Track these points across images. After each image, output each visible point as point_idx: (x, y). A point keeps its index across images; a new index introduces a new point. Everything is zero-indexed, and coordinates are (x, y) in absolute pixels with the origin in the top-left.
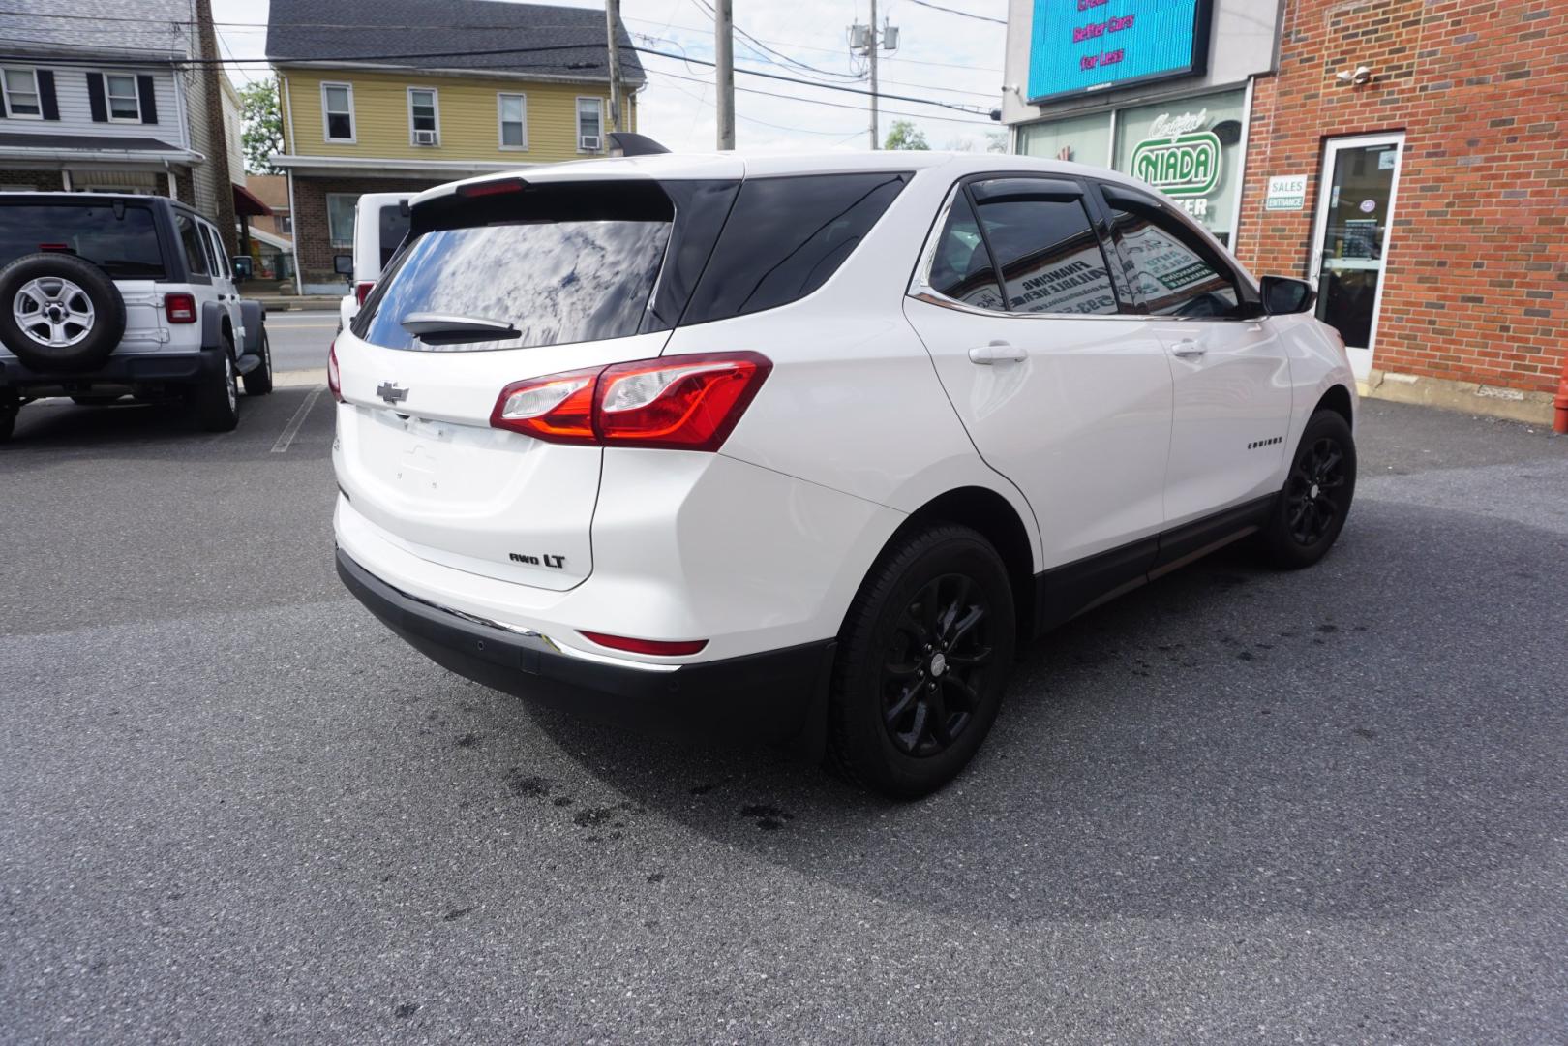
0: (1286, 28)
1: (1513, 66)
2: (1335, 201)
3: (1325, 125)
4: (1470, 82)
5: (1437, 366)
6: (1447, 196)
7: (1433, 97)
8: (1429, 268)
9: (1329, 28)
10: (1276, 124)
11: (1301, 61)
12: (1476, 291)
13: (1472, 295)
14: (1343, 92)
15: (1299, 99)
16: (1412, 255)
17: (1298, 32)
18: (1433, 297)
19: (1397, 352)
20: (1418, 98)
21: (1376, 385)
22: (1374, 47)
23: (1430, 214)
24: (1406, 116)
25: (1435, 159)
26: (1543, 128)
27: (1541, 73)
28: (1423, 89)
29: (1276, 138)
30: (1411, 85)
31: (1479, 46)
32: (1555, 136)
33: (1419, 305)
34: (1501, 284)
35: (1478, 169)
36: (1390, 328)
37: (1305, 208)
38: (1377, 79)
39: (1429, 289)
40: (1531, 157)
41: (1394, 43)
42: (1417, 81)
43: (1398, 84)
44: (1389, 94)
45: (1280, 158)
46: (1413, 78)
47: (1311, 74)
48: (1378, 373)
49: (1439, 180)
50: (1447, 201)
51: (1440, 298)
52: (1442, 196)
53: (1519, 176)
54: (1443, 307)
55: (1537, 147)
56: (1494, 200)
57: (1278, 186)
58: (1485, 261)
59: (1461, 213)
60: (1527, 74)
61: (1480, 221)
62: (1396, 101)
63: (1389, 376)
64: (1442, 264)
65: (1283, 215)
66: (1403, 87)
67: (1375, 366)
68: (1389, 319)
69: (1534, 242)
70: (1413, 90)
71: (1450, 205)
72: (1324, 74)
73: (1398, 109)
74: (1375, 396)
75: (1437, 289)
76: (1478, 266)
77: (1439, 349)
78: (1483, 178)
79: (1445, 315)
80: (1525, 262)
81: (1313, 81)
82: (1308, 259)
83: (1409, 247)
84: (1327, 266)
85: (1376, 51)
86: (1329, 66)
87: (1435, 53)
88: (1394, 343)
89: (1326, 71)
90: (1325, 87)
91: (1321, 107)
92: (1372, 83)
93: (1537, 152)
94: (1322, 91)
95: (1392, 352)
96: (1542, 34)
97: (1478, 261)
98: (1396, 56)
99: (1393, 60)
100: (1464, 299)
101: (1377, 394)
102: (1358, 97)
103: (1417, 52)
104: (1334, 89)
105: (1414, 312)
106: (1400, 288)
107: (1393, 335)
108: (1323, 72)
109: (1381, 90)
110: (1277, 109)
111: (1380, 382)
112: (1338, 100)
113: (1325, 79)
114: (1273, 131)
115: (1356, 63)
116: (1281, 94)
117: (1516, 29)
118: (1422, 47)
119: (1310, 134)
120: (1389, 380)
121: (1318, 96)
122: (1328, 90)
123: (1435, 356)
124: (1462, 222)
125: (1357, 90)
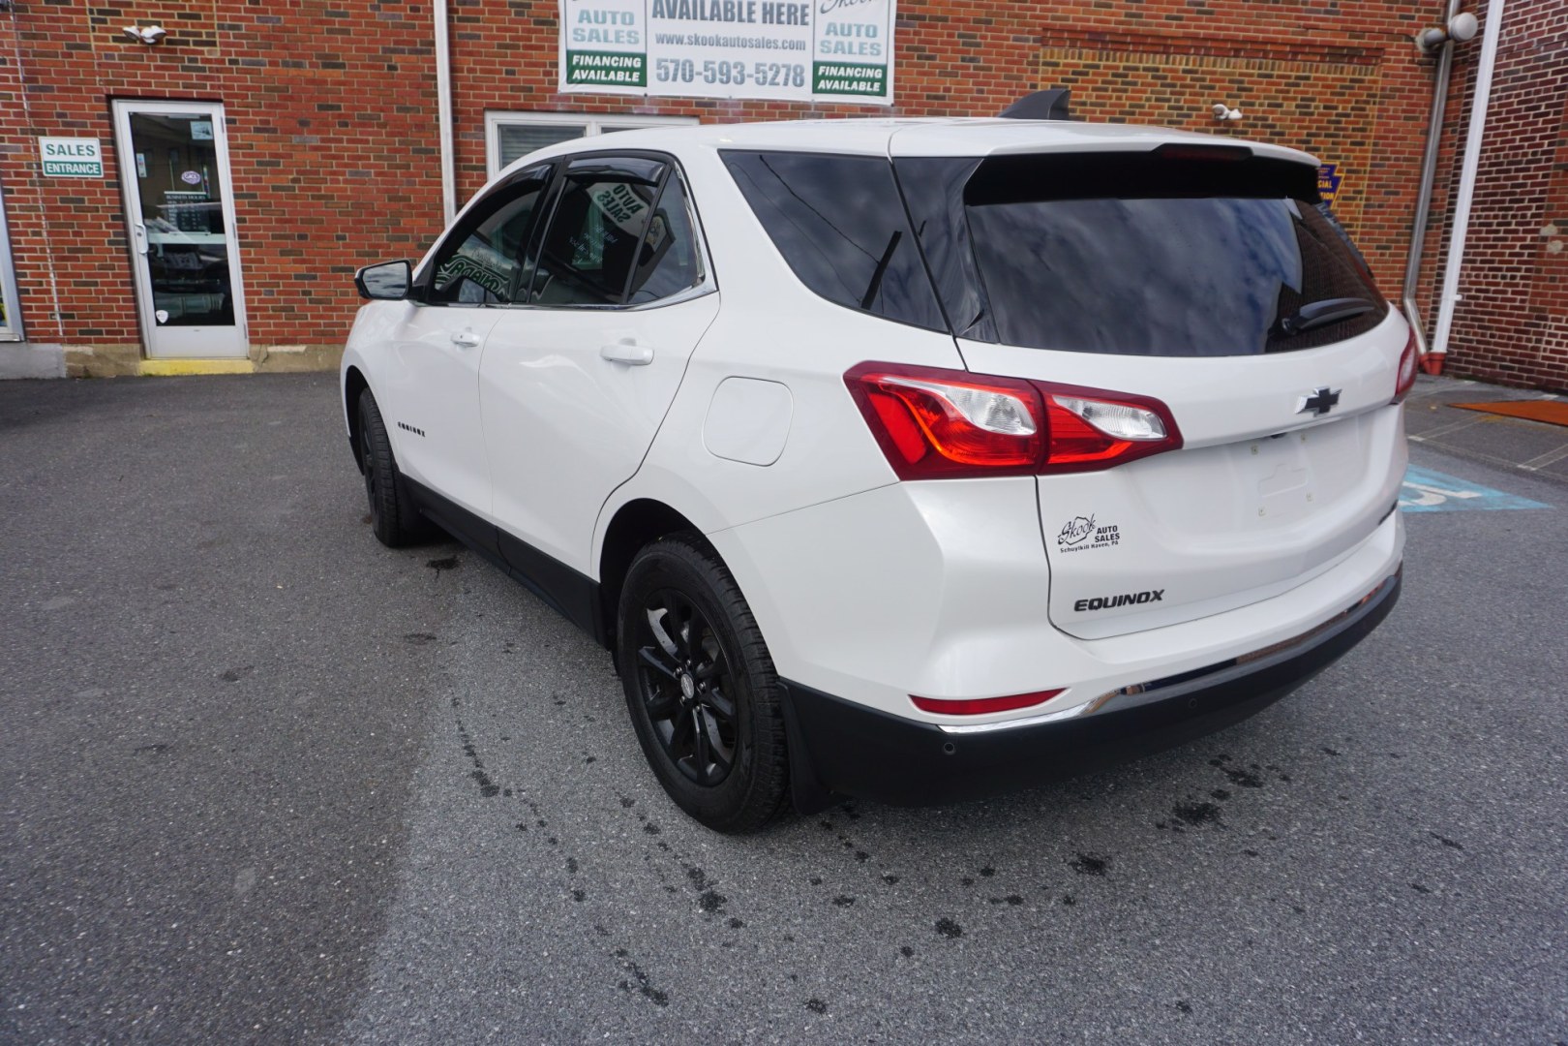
1: (327, 56)
2: (143, 170)
3: (108, 83)
4: (286, 64)
5: (323, 333)
6: (291, 173)
7: (246, 72)
8: (289, 241)
10: (27, 72)
11: (48, 2)
12: (345, 262)
13: (342, 265)
14: (126, 49)
15: (61, 47)
16: (266, 229)
18: (302, 269)
19: (275, 325)
20: (231, 70)
21: (261, 359)
22: (155, 6)
23: (275, 188)
24: (219, 87)
25: (266, 135)
26: (370, 117)
27: (355, 67)
28: (231, 62)
29: (32, 89)
30: (218, 55)
31: (286, 30)
32: (384, 126)
33: (288, 277)
34: (368, 254)
35: (315, 149)
36: (260, 301)
37: (106, 176)
38: (169, 42)
39: (295, 262)
40: (367, 142)
41: (183, 7)
42: (223, 53)
43: (202, 53)
44: (190, 60)
45: (50, 115)
46: (218, 48)
47: (70, 20)
48: (256, 347)
49: (276, 155)
50: (291, 177)
51: (309, 270)
52: (283, 172)
53: (360, 158)
54: (315, 278)
55: (370, 134)
56: (341, 178)
57: (56, 149)
58: (347, 234)
59: (310, 189)
60: (343, 66)
61: (332, 197)
62: (203, 69)
63: (272, 349)
64: (302, 237)
65: (77, 183)
66: (207, 56)
67: (252, 342)
68: (258, 293)
69: (389, 216)
70: (222, 61)
71: (294, 181)
72: (90, 24)
73: (207, 78)
74: (262, 371)
75: (303, 261)
76: (339, 238)
77: (321, 317)
78: (323, 157)
79: (319, 285)
80: (384, 235)
81: (76, 29)
82: (127, 234)
83: (261, 221)
84: (153, 241)
85: (161, 11)
86: (96, 16)
87: (238, 28)
88: (270, 317)
89: (94, 20)
90: (97, 39)
91: (96, 62)
92: (164, 46)
93: (371, 138)
94: (93, 44)
95: (269, 325)
96: (347, 32)
97: (340, 233)
98: (189, 21)
99: (186, 25)
100: (335, 270)
101: (266, 368)
102: (150, 58)
103: (216, 22)
104: (112, 44)
105: (284, 285)
106: (261, 261)
107: (266, 309)
108: (89, 21)
109: (179, 55)
110: (23, 54)
111: (265, 356)
112: (121, 57)
113: (94, 29)
114: (26, 80)
115: (136, 19)
116: (25, 36)
117: (321, 22)
118: (220, 18)
119: (89, 91)
120: (275, 353)
121: (88, 47)
122: (103, 44)
123: (319, 325)
124: (313, 197)
125: (145, 50)
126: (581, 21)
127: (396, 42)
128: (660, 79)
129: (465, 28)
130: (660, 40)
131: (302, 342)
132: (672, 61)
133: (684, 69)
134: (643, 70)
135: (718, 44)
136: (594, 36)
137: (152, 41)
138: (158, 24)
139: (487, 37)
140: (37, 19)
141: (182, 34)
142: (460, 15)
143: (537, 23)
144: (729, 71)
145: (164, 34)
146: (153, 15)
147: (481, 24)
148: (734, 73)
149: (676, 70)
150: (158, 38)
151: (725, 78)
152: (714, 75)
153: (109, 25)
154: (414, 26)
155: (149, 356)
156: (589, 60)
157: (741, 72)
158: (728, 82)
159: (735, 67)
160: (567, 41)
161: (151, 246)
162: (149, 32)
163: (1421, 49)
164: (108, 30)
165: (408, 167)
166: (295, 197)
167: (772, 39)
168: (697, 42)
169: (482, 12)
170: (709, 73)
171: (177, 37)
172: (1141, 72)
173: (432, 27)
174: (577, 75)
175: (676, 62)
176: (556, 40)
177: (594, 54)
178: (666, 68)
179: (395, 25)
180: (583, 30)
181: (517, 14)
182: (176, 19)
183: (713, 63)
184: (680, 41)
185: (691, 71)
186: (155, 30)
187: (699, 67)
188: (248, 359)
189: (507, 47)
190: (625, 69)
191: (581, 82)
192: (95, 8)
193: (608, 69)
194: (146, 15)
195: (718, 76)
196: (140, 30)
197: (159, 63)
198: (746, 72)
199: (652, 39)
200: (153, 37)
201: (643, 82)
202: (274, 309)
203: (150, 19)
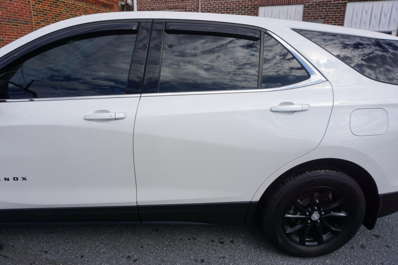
163: (120, 6)
172: (60, 2)
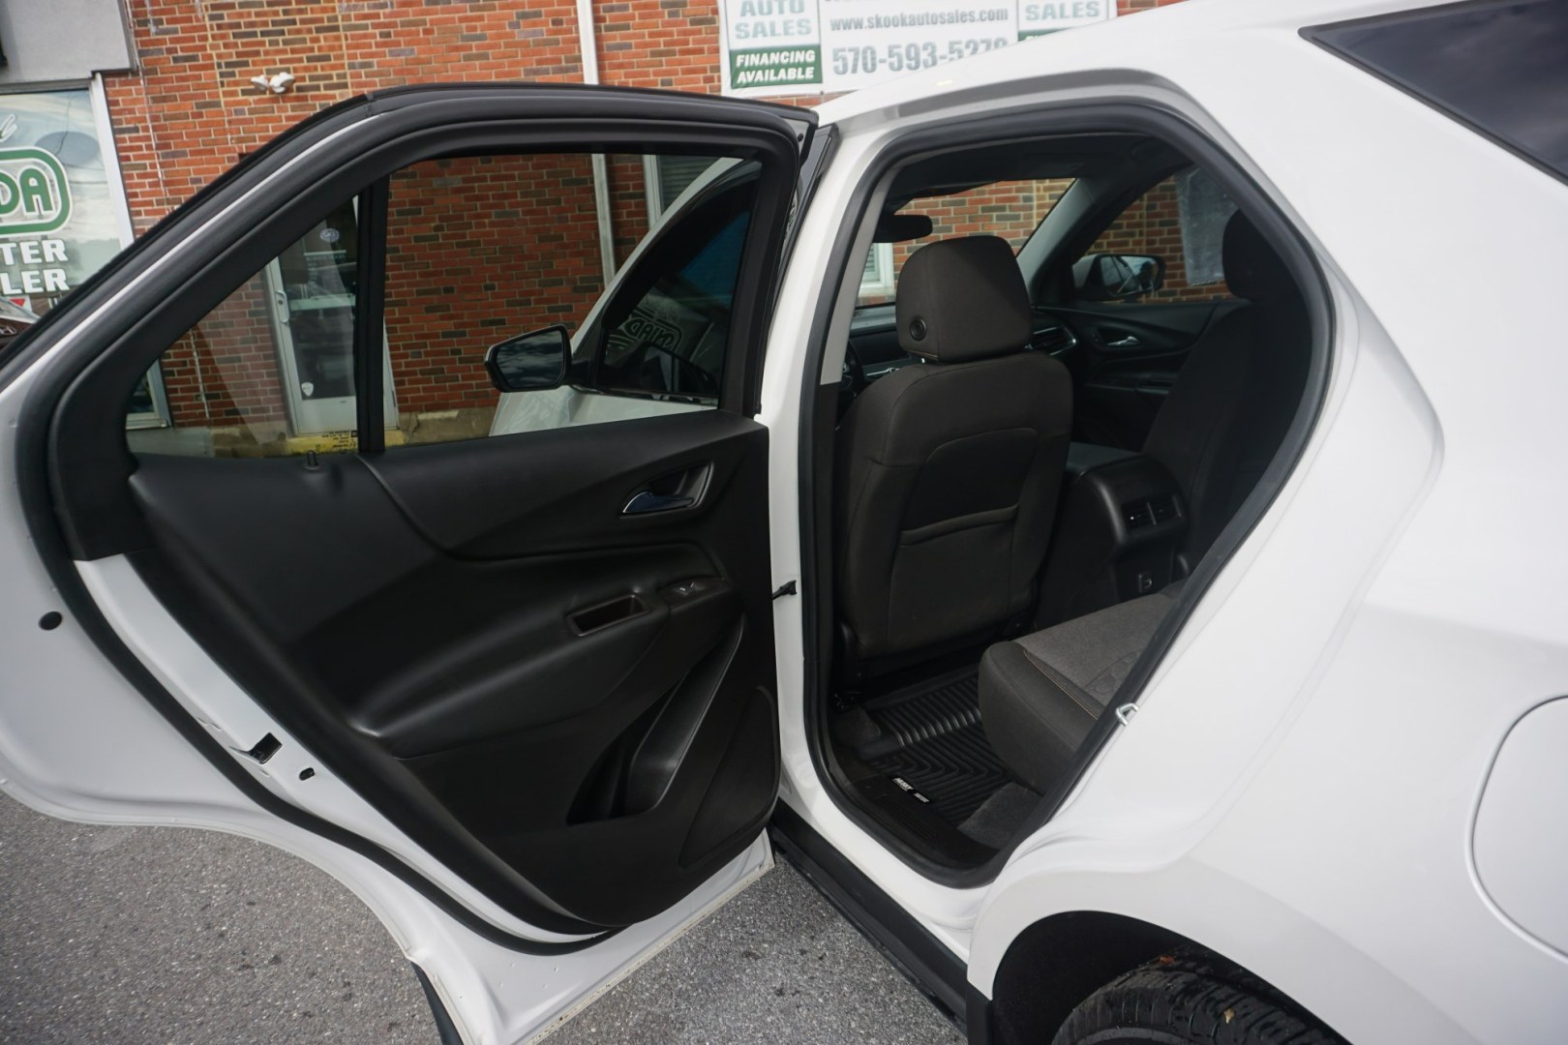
0: (135, 15)
3: (240, 140)
5: (476, 395)
6: (433, 220)
8: (435, 296)
9: (208, 23)
10: (160, 137)
11: (176, 60)
12: (496, 313)
13: (492, 318)
14: (255, 102)
15: (190, 107)
16: (409, 285)
17: (158, 22)
19: (425, 389)
21: (411, 429)
22: (284, 52)
23: (418, 239)
25: (405, 181)
29: (165, 156)
31: (419, 62)
33: (436, 336)
34: (520, 303)
35: (458, 191)
36: (407, 365)
38: (299, 89)
39: (442, 318)
40: (513, 177)
41: (312, 50)
43: (333, 96)
45: (185, 182)
46: (350, 90)
47: (199, 77)
48: (406, 416)
49: (414, 203)
50: (433, 225)
51: (457, 326)
52: (425, 220)
53: (506, 196)
54: (464, 333)
55: (515, 168)
56: (486, 221)
58: (496, 283)
59: (454, 236)
61: (478, 243)
63: (422, 417)
64: (449, 290)
67: (401, 410)
68: (405, 356)
69: (540, 259)
71: (438, 228)
72: (219, 79)
75: (451, 317)
76: (487, 288)
77: (473, 377)
78: (467, 199)
79: (469, 342)
80: (537, 280)
81: (205, 87)
82: (267, 303)
83: (404, 276)
84: (295, 308)
85: (289, 56)
86: (224, 69)
87: (370, 65)
88: (418, 382)
89: (222, 75)
90: (225, 94)
91: (226, 119)
92: (294, 94)
93: (516, 173)
94: (222, 100)
95: (418, 390)
96: (485, 57)
97: (488, 282)
98: (319, 64)
99: (316, 69)
100: (485, 323)
101: (416, 439)
102: (280, 109)
103: (346, 61)
104: (241, 98)
105: (433, 345)
106: (407, 321)
107: (414, 373)
108: (218, 76)
109: (310, 102)
110: (155, 119)
111: (414, 425)
112: (252, 111)
113: (222, 84)
114: (158, 147)
115: (264, 68)
116: (156, 100)
117: (457, 49)
118: (350, 57)
119: (221, 151)
120: (426, 421)
121: (218, 104)
122: (232, 99)
123: (471, 386)
124: (459, 245)
125: (275, 100)
126: (743, 14)
127: (539, 62)
128: (837, 72)
129: (614, 38)
130: (836, 26)
131: (454, 407)
132: (850, 50)
133: (865, 58)
134: (817, 64)
135: (904, 24)
136: (760, 30)
137: (282, 89)
138: (288, 71)
139: (638, 46)
140: (166, 80)
141: (312, 78)
142: (608, 23)
143: (693, 23)
144: (917, 54)
145: (294, 81)
146: (282, 61)
147: (631, 31)
148: (924, 55)
149: (856, 60)
150: (288, 86)
151: (913, 63)
152: (900, 61)
153: (238, 78)
154: (557, 42)
155: (296, 432)
156: (754, 60)
157: (932, 54)
158: (917, 67)
159: (925, 48)
160: (729, 39)
161: (292, 313)
162: (277, 81)
164: (236, 83)
165: (559, 201)
166: (440, 247)
167: (967, 11)
168: (878, 24)
169: (632, 17)
170: (895, 60)
171: (307, 83)
173: (577, 41)
174: (742, 78)
175: (856, 51)
176: (717, 41)
177: (760, 52)
178: (844, 59)
179: (537, 43)
180: (746, 26)
181: (671, 14)
182: (305, 64)
183: (898, 47)
184: (859, 25)
185: (873, 59)
186: (284, 77)
187: (883, 53)
188: (398, 429)
189: (661, 54)
190: (796, 65)
191: (747, 85)
192: (223, 62)
193: (777, 68)
194: (274, 62)
195: (905, 62)
196: (269, 80)
197: (290, 113)
198: (938, 53)
199: (826, 25)
200: (282, 85)
201: (818, 78)
202: (423, 373)
203: (278, 66)
